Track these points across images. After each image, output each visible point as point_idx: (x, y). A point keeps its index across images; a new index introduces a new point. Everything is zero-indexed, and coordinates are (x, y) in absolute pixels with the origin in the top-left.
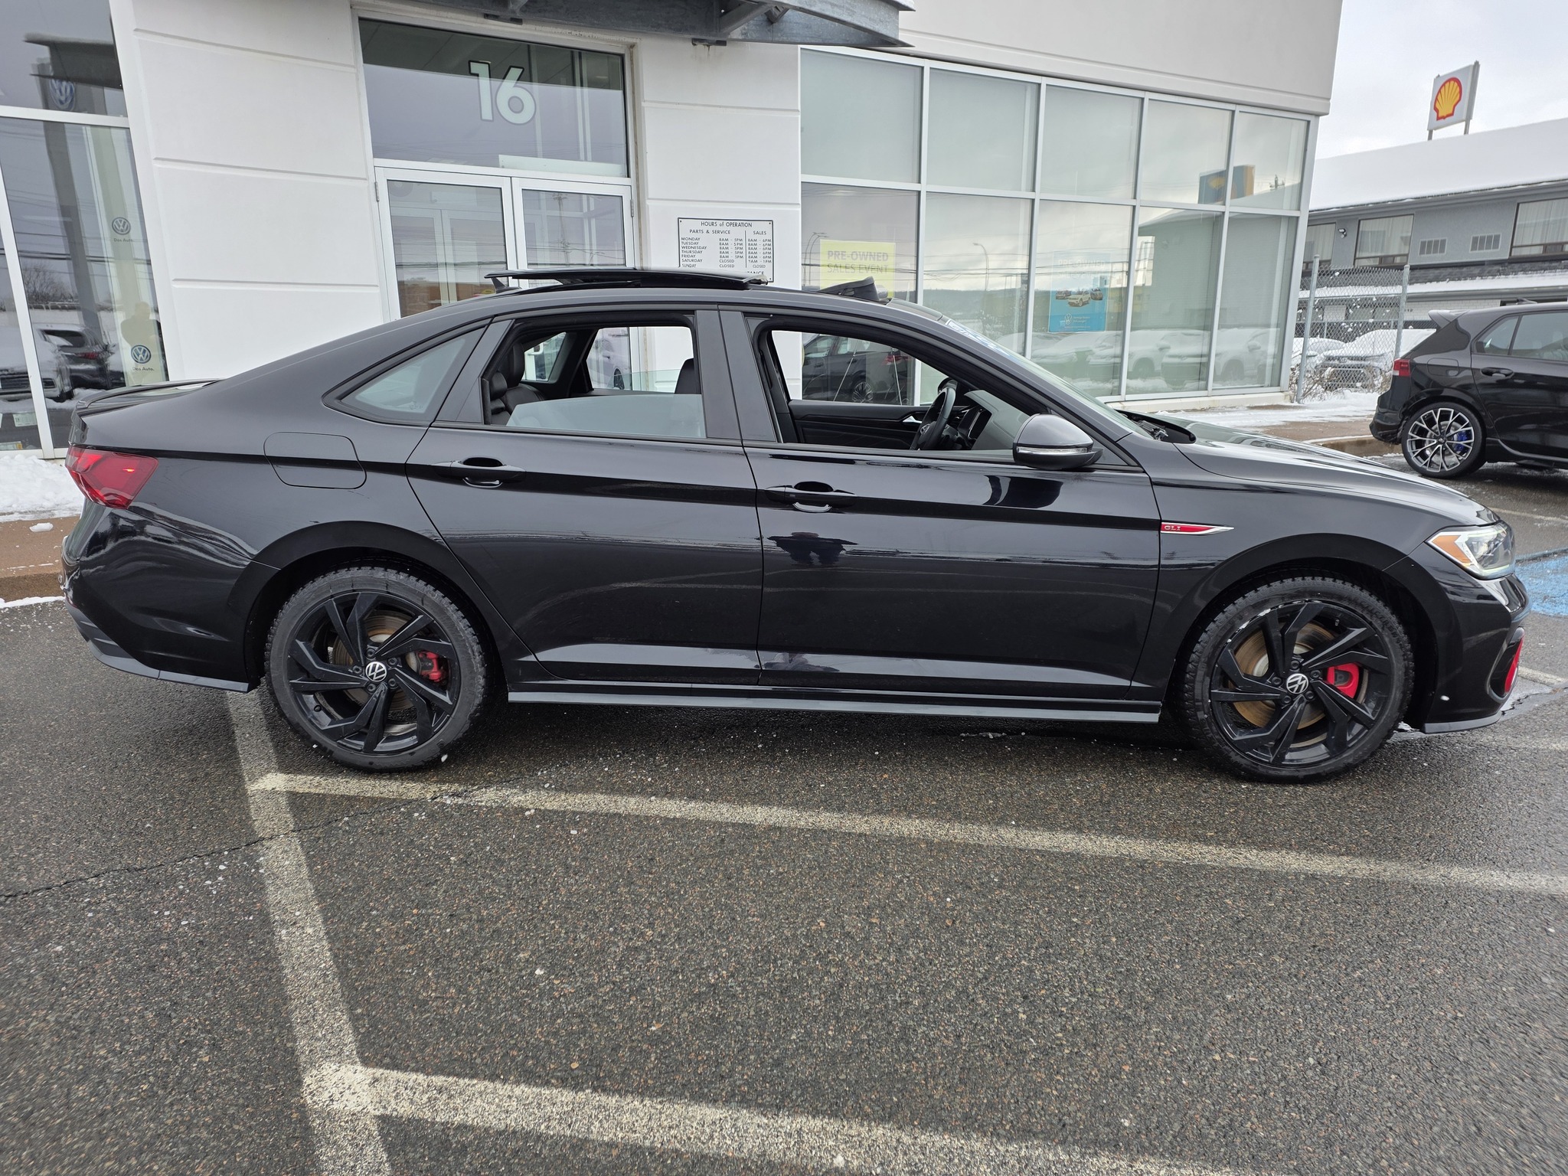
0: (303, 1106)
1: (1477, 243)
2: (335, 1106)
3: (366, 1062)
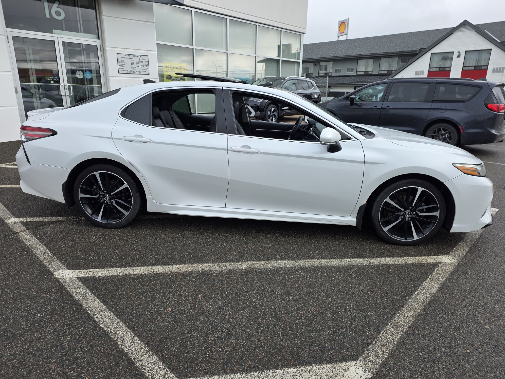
0: (56, 278)
1: (349, 70)
2: (64, 277)
3: (69, 269)
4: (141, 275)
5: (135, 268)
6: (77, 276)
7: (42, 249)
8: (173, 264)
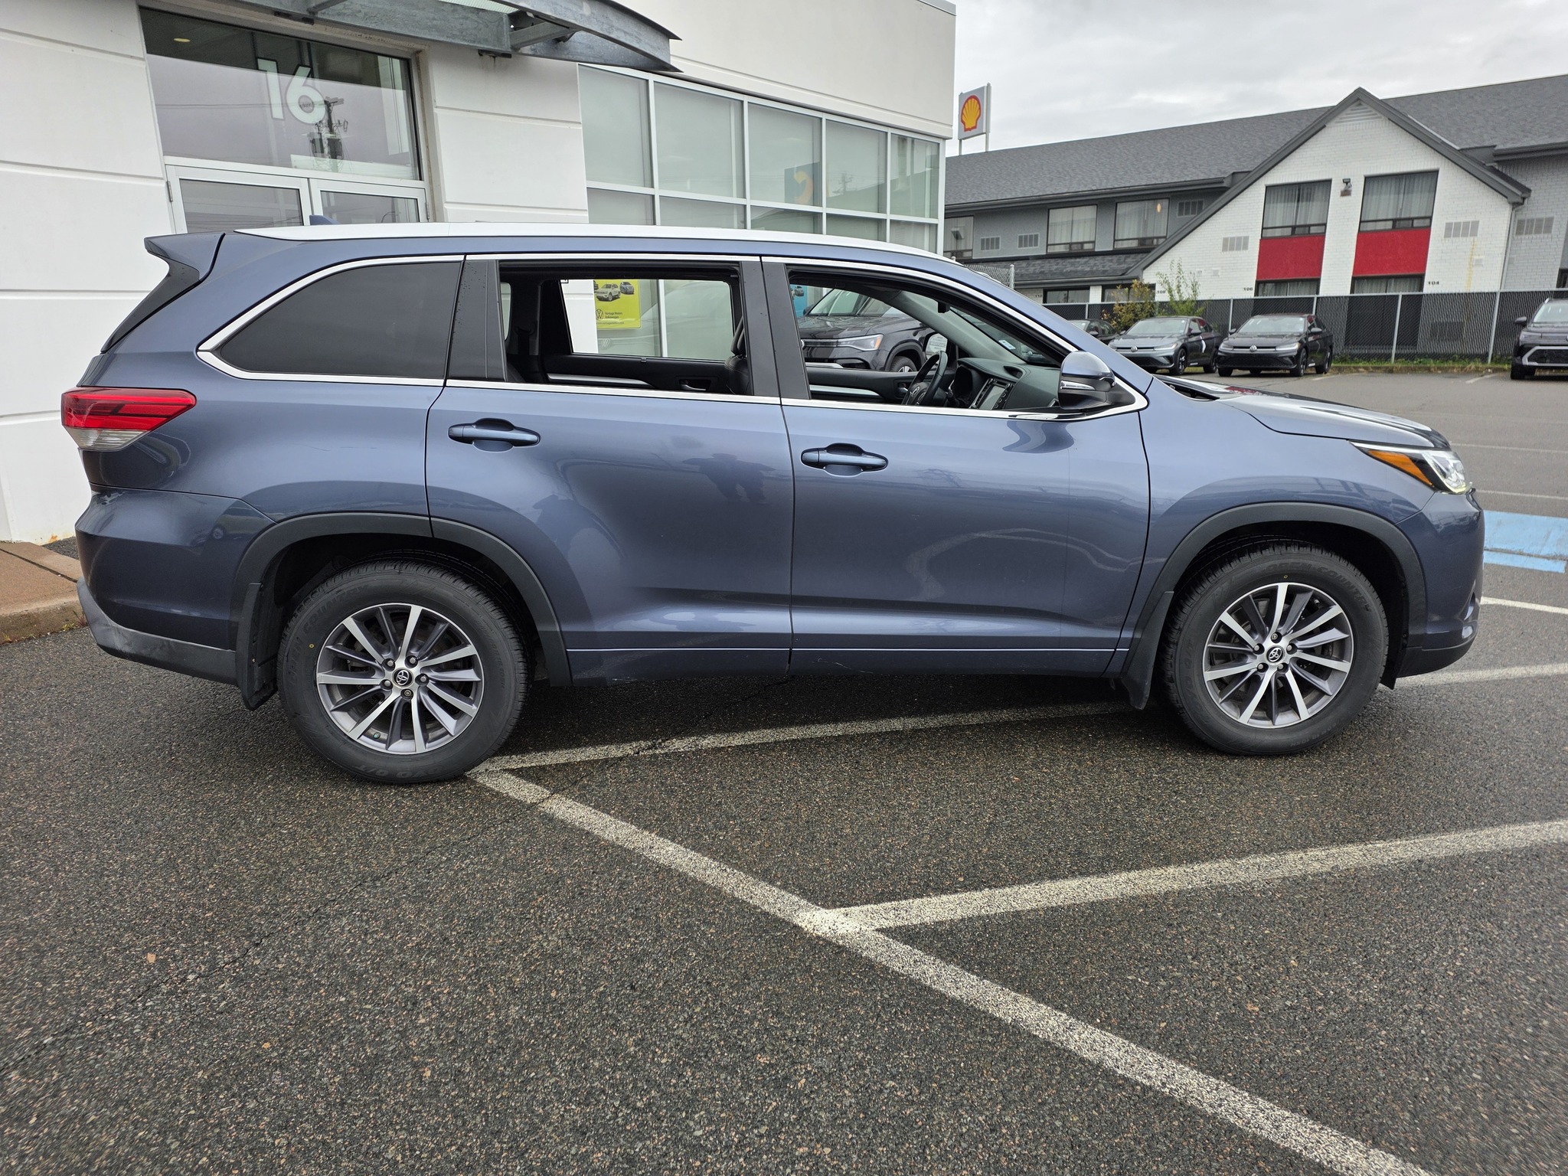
0: (818, 937)
1: (1024, 241)
2: (840, 932)
4: (1054, 909)
5: (1007, 889)
6: (873, 928)
7: (670, 848)
8: (1102, 870)
